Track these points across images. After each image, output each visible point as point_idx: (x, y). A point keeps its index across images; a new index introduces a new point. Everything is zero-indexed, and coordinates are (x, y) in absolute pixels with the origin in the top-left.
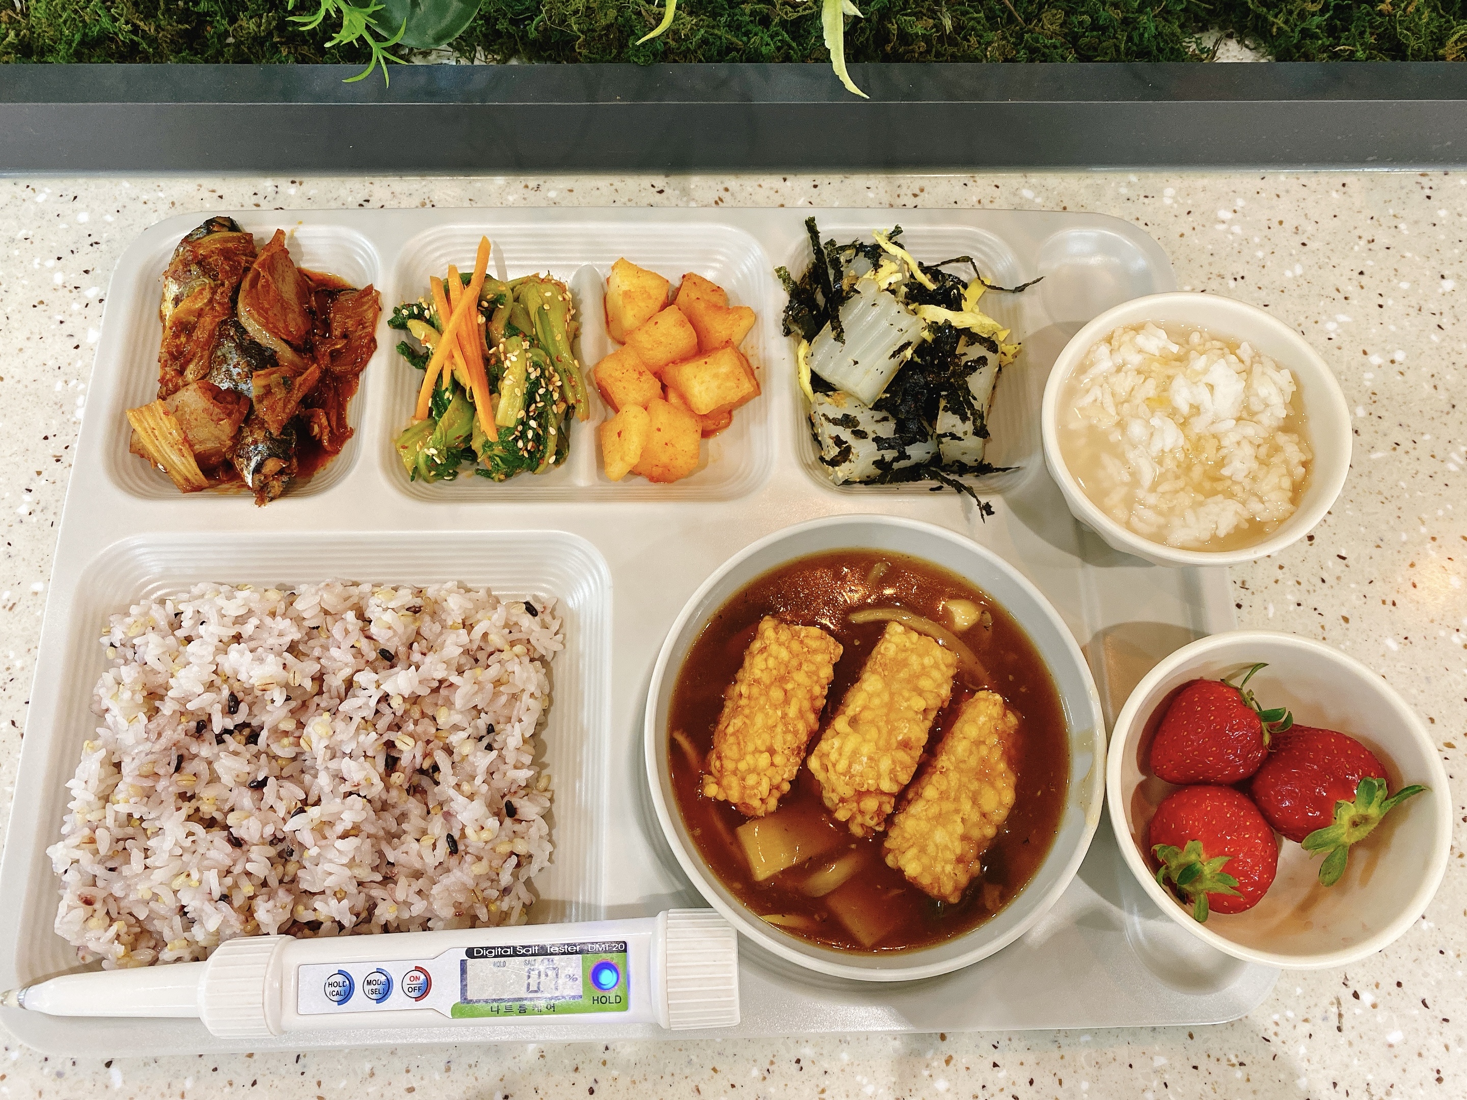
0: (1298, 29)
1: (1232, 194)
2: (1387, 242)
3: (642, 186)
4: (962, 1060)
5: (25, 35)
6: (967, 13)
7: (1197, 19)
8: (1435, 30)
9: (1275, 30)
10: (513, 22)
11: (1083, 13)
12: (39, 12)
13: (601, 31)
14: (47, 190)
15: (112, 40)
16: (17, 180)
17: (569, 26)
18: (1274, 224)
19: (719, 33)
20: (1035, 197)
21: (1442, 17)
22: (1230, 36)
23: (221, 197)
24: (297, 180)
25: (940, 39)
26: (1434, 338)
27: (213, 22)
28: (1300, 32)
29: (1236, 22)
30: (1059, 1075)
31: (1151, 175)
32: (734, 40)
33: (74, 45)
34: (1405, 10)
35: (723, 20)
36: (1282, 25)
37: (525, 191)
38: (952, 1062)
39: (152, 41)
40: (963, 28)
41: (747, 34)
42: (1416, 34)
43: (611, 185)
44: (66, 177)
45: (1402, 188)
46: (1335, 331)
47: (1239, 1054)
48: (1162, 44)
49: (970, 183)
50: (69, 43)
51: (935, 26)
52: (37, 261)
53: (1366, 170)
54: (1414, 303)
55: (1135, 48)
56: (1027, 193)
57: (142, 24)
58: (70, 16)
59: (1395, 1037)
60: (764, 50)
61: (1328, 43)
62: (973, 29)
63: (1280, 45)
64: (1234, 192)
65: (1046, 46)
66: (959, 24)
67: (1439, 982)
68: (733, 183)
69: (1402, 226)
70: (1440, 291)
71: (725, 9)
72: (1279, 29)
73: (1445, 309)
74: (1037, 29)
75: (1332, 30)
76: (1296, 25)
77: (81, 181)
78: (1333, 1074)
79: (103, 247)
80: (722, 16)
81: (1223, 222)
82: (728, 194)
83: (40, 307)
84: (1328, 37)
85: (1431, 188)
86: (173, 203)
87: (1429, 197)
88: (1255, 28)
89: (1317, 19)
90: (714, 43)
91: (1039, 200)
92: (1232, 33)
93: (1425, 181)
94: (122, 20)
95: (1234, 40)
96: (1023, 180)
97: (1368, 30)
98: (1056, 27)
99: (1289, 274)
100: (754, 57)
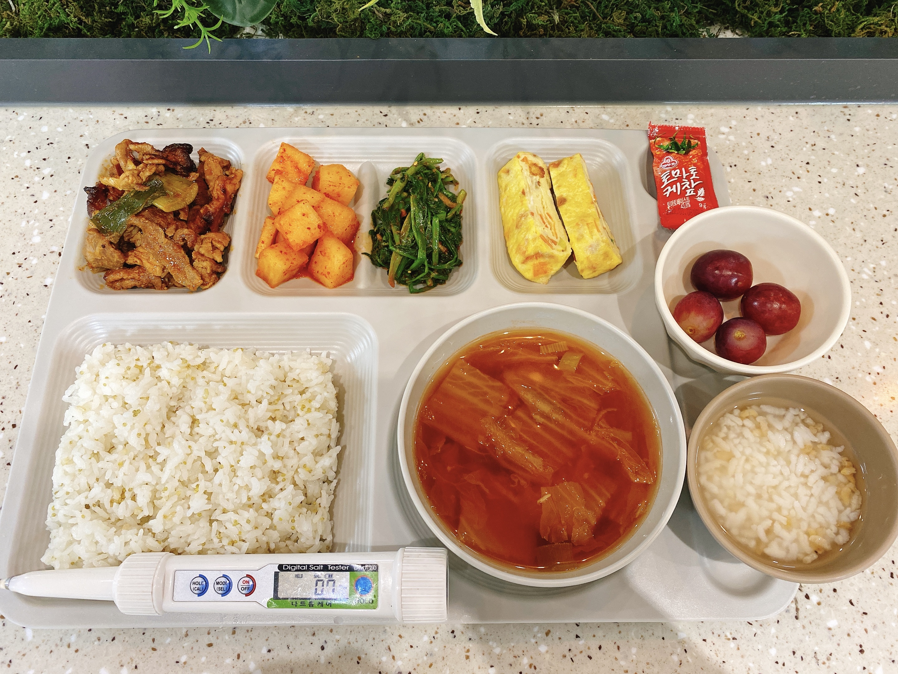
0: (766, 22)
1: (728, 118)
2: (824, 146)
3: (375, 112)
4: (556, 634)
5: (16, 24)
6: (570, 13)
7: (707, 18)
8: (849, 23)
9: (753, 23)
10: (300, 18)
11: (636, 12)
12: (25, 10)
13: (351, 22)
14: (25, 114)
15: (67, 28)
16: (6, 108)
17: (332, 19)
18: (754, 135)
19: (420, 22)
20: (610, 119)
21: (853, 15)
22: (727, 28)
23: (126, 118)
24: (171, 108)
25: (553, 28)
26: (853, 201)
27: (125, 19)
28: (768, 23)
29: (730, 20)
30: (618, 644)
31: (680, 106)
32: (429, 26)
33: (44, 30)
34: (830, 10)
35: (422, 15)
36: (757, 19)
37: (305, 115)
38: (550, 635)
39: (90, 29)
40: (566, 22)
41: (436, 22)
42: (837, 24)
43: (356, 111)
44: (35, 106)
45: (832, 115)
46: (792, 197)
47: (732, 632)
48: (684, 31)
49: (571, 111)
50: (41, 29)
51: (549, 20)
52: (16, 153)
53: (810, 104)
54: (840, 180)
55: (668, 32)
56: (605, 117)
57: (84, 18)
58: (42, 13)
59: (832, 623)
60: (446, 31)
61: (784, 31)
62: (572, 22)
63: (756, 31)
64: (730, 116)
65: (614, 31)
66: (564, 20)
67: (860, 590)
68: (429, 111)
69: (833, 137)
70: (856, 174)
71: (424, 10)
72: (755, 22)
73: (860, 184)
74: (609, 22)
75: (787, 23)
76: (765, 20)
77: (45, 109)
78: (792, 647)
79: (55, 145)
80: (422, 13)
81: (724, 134)
82: (426, 117)
83: (16, 179)
84: (785, 27)
85: (850, 115)
86: (98, 121)
87: (849, 120)
88: (741, 23)
89: (778, 16)
90: (417, 28)
91: (612, 121)
92: (728, 26)
93: (846, 111)
94: (72, 16)
95: (730, 31)
96: (603, 109)
97: (808, 22)
98: (621, 21)
99: (763, 164)
100: (441, 35)
